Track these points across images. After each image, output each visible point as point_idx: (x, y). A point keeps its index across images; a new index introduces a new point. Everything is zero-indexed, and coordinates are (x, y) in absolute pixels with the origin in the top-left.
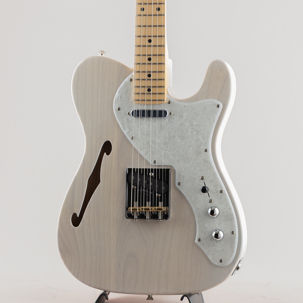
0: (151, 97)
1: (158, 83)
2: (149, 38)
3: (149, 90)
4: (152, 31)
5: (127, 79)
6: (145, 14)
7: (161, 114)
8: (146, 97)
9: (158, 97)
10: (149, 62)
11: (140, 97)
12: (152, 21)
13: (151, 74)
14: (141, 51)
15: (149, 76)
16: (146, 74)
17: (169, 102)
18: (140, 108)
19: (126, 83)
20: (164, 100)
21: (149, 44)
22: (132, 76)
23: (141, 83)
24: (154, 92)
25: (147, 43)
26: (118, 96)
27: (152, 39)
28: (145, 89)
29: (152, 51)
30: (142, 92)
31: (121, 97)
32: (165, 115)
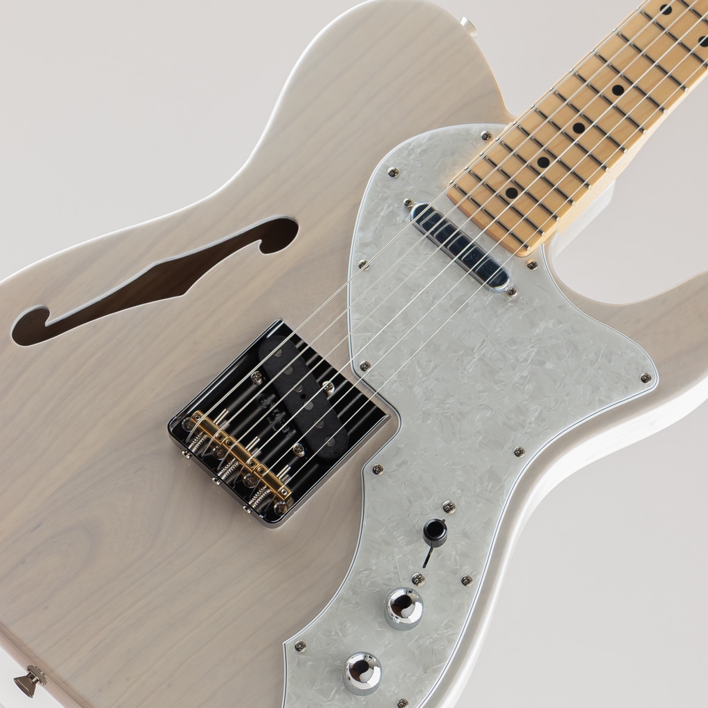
0: (503, 213)
1: (547, 196)
2: (623, 83)
3: (512, 193)
4: (644, 75)
5: (480, 128)
6: (662, 24)
7: (489, 273)
8: (489, 201)
9: (517, 226)
10: (572, 133)
11: (475, 190)
12: (666, 53)
13: (553, 163)
14: (576, 93)
15: (544, 162)
16: (539, 153)
17: (532, 266)
18: (449, 214)
19: (468, 132)
20: (526, 247)
21: (611, 96)
22: (499, 131)
23: (506, 161)
24: (520, 209)
25: (606, 90)
26: (420, 145)
27: (628, 89)
28: (502, 183)
29: (603, 114)
30: (491, 184)
31: (425, 151)
32: (498, 282)
